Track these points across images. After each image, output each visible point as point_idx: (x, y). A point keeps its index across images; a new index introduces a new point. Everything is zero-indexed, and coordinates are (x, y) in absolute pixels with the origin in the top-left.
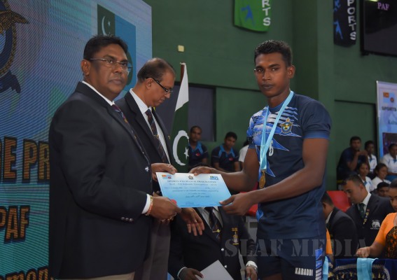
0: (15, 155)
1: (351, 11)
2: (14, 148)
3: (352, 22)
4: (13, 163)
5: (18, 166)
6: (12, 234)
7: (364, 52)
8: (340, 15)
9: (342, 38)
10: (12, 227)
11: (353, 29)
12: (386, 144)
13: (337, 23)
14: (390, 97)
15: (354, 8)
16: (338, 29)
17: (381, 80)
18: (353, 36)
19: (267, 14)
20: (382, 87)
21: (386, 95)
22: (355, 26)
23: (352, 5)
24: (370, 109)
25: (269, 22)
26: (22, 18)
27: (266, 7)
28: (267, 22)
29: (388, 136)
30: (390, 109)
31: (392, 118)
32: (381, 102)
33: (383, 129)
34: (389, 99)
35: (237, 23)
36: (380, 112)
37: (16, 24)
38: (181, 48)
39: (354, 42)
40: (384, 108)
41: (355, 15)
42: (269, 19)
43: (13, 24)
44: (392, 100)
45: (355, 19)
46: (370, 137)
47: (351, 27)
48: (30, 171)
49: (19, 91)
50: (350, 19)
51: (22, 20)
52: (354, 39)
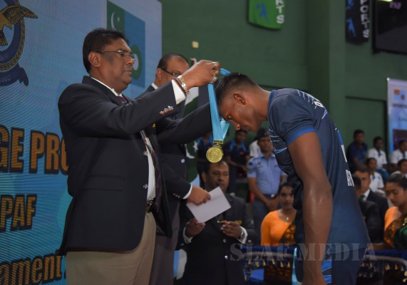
0: (22, 145)
1: (364, 9)
2: (21, 139)
3: (365, 20)
4: (21, 154)
5: (25, 157)
6: (19, 222)
7: (376, 50)
8: (353, 13)
9: (355, 35)
10: (19, 215)
11: (366, 26)
12: (396, 140)
13: (350, 21)
14: (401, 94)
15: (366, 7)
16: (351, 27)
17: (392, 77)
18: (366, 34)
19: (280, 11)
20: (393, 84)
21: (397, 92)
22: (368, 24)
23: (365, 4)
24: (380, 105)
25: (282, 19)
26: (31, 12)
27: (280, 4)
28: (280, 19)
29: (398, 133)
30: (401, 106)
31: (402, 115)
32: (392, 99)
33: (393, 125)
34: (399, 97)
35: (251, 20)
36: (390, 109)
37: (25, 18)
38: (195, 45)
39: (366, 40)
40: (395, 105)
41: (368, 13)
42: (282, 16)
43: (22, 18)
44: (403, 97)
45: (368, 16)
46: (380, 133)
47: (364, 25)
48: (37, 161)
49: (26, 83)
50: (363, 17)
51: (31, 14)
52: (366, 36)
